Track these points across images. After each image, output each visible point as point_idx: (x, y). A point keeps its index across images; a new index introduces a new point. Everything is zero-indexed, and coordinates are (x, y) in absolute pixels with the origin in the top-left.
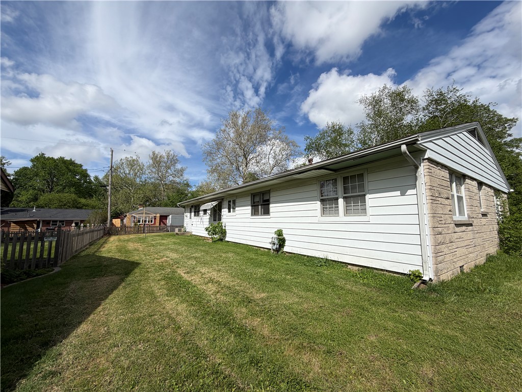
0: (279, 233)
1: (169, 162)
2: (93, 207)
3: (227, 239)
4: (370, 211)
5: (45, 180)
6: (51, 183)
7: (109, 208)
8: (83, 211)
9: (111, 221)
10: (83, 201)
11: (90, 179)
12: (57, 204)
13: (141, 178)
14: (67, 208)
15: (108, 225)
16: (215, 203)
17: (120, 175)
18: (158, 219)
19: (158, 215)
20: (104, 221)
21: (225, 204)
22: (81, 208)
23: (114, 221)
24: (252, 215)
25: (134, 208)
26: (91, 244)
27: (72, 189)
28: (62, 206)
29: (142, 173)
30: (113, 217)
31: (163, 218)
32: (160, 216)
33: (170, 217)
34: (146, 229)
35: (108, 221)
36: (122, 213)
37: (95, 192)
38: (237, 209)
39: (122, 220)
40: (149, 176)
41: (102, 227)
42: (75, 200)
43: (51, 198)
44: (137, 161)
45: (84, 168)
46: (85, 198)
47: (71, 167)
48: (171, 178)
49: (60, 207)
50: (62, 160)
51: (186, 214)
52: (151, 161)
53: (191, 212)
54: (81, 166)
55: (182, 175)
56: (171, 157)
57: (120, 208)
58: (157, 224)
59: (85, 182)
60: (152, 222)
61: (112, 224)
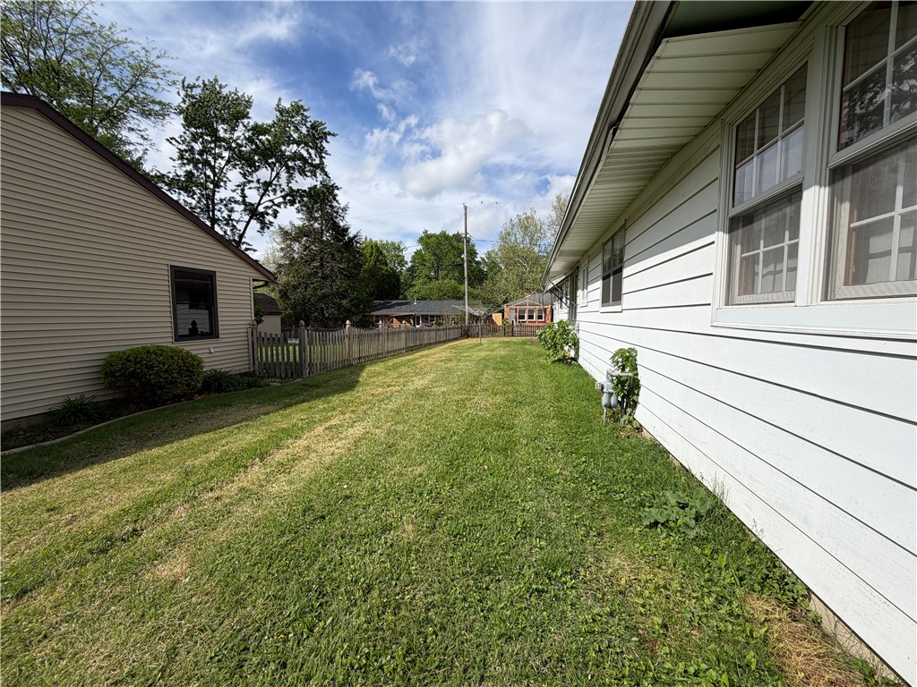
3: (579, 360)
15: (467, 323)
18: (549, 313)
19: (549, 307)
21: (580, 278)
24: (602, 303)
38: (588, 289)
50: (444, 235)
58: (549, 322)
60: (540, 317)
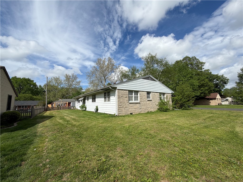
0: (97, 107)
1: (73, 78)
2: (39, 100)
3: (87, 110)
4: (111, 101)
5: (17, 88)
6: (20, 89)
7: (46, 100)
8: (35, 101)
9: (47, 105)
10: (35, 97)
11: (37, 87)
12: (24, 99)
13: (61, 86)
14: (28, 100)
15: (46, 107)
16: (83, 98)
17: (51, 85)
18: (67, 104)
19: (67, 102)
20: (44, 105)
21: (86, 98)
22: (34, 100)
23: (49, 105)
24: (92, 102)
25: (57, 100)
26: (40, 113)
27: (30, 92)
28: (26, 99)
29: (61, 84)
30: (48, 104)
31: (69, 103)
32: (68, 103)
33: (72, 103)
34: (62, 108)
35: (46, 105)
36: (52, 102)
37: (40, 93)
38: (89, 100)
39: (52, 105)
40: (64, 85)
41: (43, 108)
42: (31, 97)
43: (21, 96)
44: (59, 78)
45: (34, 82)
46: (36, 96)
47: (29, 82)
48: (74, 86)
49: (25, 100)
51: (76, 102)
52: (65, 78)
53: (77, 101)
54: (33, 81)
55: (79, 84)
56: (74, 76)
57: (51, 99)
58: (67, 106)
59: (35, 88)
60: (65, 105)
61: (48, 107)
